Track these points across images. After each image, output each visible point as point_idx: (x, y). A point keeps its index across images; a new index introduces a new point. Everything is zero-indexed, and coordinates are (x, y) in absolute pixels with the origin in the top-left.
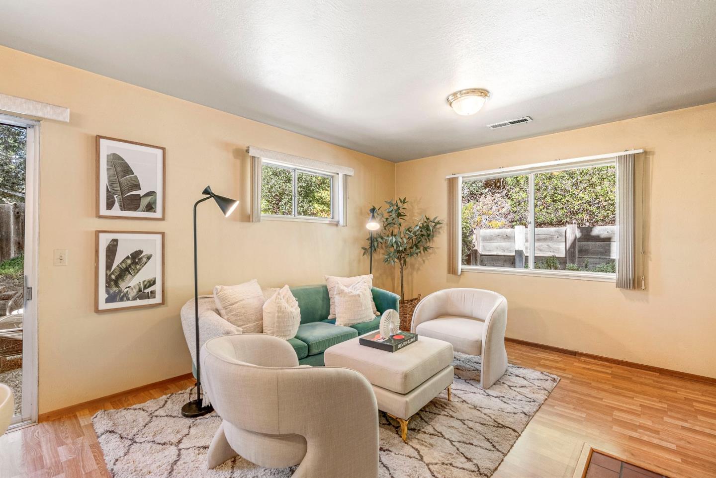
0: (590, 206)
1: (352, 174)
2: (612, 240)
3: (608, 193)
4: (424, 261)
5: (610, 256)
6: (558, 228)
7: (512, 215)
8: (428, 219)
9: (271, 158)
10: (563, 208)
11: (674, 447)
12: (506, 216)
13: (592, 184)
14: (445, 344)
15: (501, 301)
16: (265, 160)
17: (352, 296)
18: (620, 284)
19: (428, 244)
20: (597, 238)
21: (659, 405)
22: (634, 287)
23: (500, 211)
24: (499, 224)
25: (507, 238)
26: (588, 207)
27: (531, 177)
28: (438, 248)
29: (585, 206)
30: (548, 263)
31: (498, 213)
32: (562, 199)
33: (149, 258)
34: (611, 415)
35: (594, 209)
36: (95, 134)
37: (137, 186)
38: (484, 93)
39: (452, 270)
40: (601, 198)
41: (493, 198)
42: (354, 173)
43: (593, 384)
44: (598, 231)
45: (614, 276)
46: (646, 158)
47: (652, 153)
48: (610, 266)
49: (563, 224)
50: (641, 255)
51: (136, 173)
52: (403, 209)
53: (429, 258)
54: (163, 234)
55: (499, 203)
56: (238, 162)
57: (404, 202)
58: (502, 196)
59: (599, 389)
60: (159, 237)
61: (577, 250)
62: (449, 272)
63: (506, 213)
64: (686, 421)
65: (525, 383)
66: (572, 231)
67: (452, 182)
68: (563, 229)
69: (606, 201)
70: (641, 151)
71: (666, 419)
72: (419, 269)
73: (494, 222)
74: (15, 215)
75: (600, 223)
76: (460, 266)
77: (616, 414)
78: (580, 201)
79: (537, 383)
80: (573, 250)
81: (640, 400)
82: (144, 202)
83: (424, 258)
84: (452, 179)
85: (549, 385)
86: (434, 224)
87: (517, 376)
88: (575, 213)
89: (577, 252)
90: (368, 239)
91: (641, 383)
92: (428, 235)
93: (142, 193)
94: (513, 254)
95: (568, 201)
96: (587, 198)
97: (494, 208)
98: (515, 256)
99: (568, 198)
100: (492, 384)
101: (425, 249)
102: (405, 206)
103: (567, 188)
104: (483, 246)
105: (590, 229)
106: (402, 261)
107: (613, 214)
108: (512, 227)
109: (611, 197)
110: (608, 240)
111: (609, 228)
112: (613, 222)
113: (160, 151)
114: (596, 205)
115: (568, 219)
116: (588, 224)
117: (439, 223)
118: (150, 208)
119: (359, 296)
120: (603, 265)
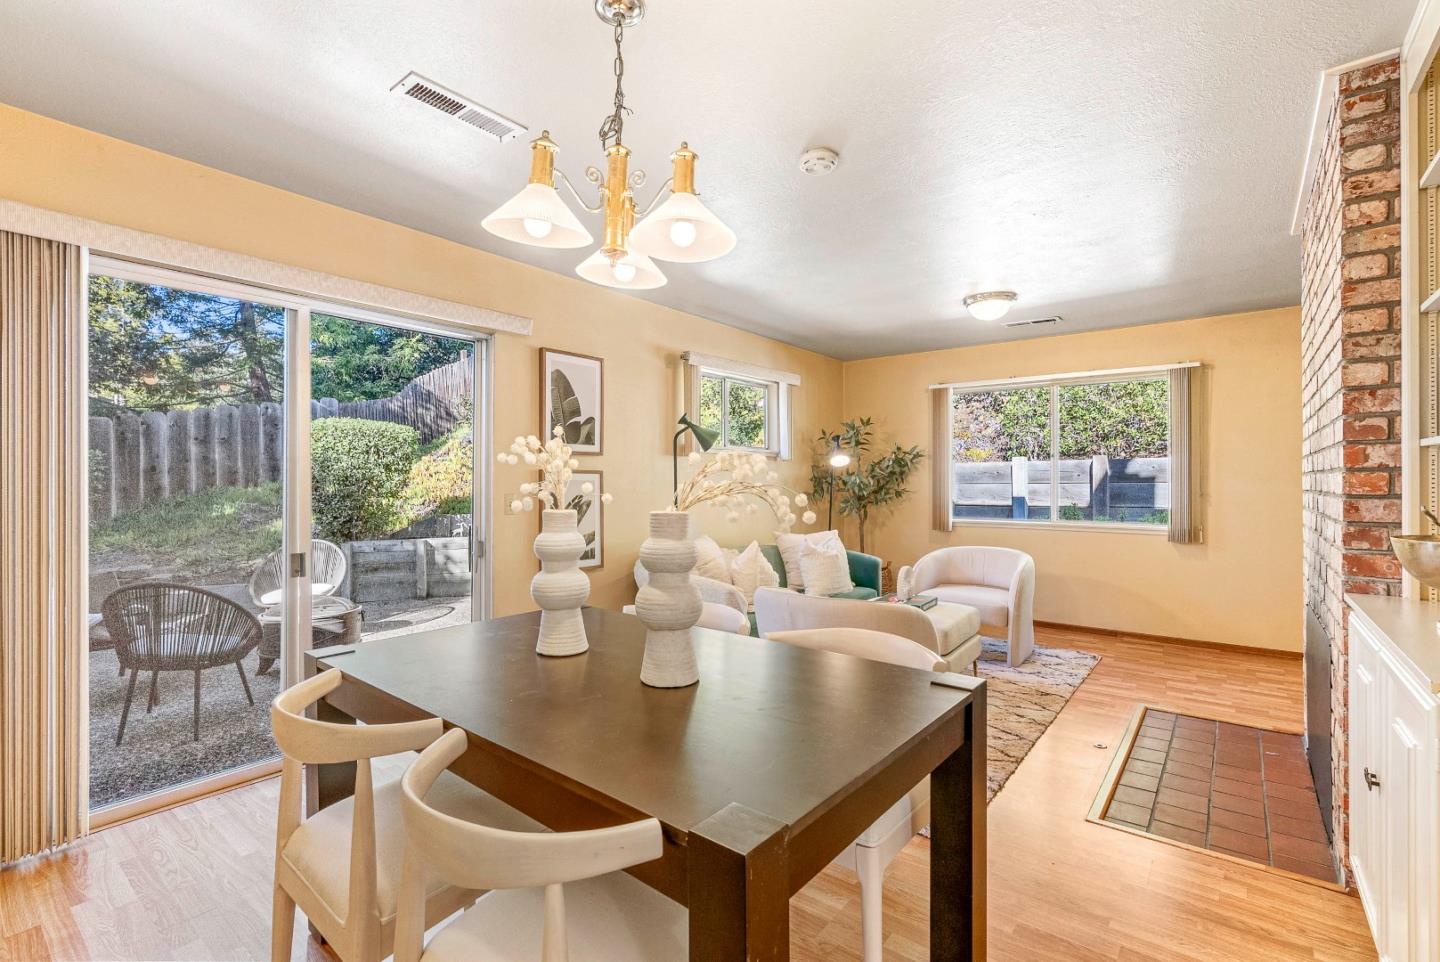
0: (1127, 426)
1: (797, 382)
2: (1156, 480)
3: (1153, 407)
4: (892, 512)
5: (1153, 504)
6: (1076, 461)
7: (1004, 439)
8: (899, 449)
9: (711, 366)
10: (1086, 429)
11: (1229, 703)
12: (993, 441)
13: (1130, 394)
14: (971, 609)
15: (1026, 561)
16: (703, 369)
17: (829, 557)
18: (1175, 538)
19: (902, 486)
20: (1135, 478)
21: (1216, 675)
22: (1190, 541)
23: (983, 433)
24: (984, 455)
25: (998, 476)
26: (1125, 428)
27: (1056, 390)
28: (914, 492)
29: (1119, 427)
30: (1068, 513)
31: (980, 436)
32: (1085, 415)
33: (588, 505)
34: (1165, 684)
35: (1133, 431)
36: (540, 347)
37: (577, 412)
38: (1010, 296)
39: (939, 524)
40: (1144, 415)
41: (968, 410)
42: (802, 383)
43: (1142, 661)
44: (1139, 465)
45: (1165, 528)
46: (1204, 373)
47: (1212, 367)
48: (1160, 516)
49: (1085, 454)
50: (1198, 499)
51: (577, 395)
52: (867, 434)
53: (900, 507)
54: (601, 473)
55: (981, 418)
56: (670, 372)
57: (868, 423)
58: (984, 407)
59: (1149, 665)
60: (597, 476)
61: (1108, 495)
62: (934, 528)
63: (993, 435)
64: (1246, 686)
65: (1060, 661)
66: (1100, 465)
67: (938, 396)
68: (1088, 462)
69: (1151, 419)
70: (1197, 364)
71: (1224, 685)
72: (883, 524)
73: (975, 451)
74: (117, 437)
75: (1142, 453)
76: (951, 519)
77: (1170, 683)
78: (1112, 420)
79: (1074, 661)
80: (1102, 495)
81: (1197, 672)
82: (584, 431)
83: (892, 508)
84: (940, 390)
85: (1092, 663)
86: (911, 457)
87: (1047, 655)
88: (1105, 437)
89: (1108, 500)
90: (811, 480)
91: (1199, 659)
92: (902, 473)
93: (581, 419)
94: (1009, 503)
95: (1094, 419)
96: (1122, 414)
97: (973, 427)
98: (1011, 506)
99: (1094, 415)
100: (1022, 661)
101: (898, 494)
102: (868, 429)
103: (1093, 398)
104: (961, 491)
105: (1124, 463)
106: (862, 512)
107: (1161, 440)
108: (1005, 459)
109: (1158, 413)
110: (1151, 480)
111: (1155, 460)
112: (1162, 450)
113: (598, 363)
114: (1137, 426)
115: (1095, 447)
116: (1123, 454)
117: (918, 455)
118: (589, 440)
119: (837, 556)
120: (1148, 516)
